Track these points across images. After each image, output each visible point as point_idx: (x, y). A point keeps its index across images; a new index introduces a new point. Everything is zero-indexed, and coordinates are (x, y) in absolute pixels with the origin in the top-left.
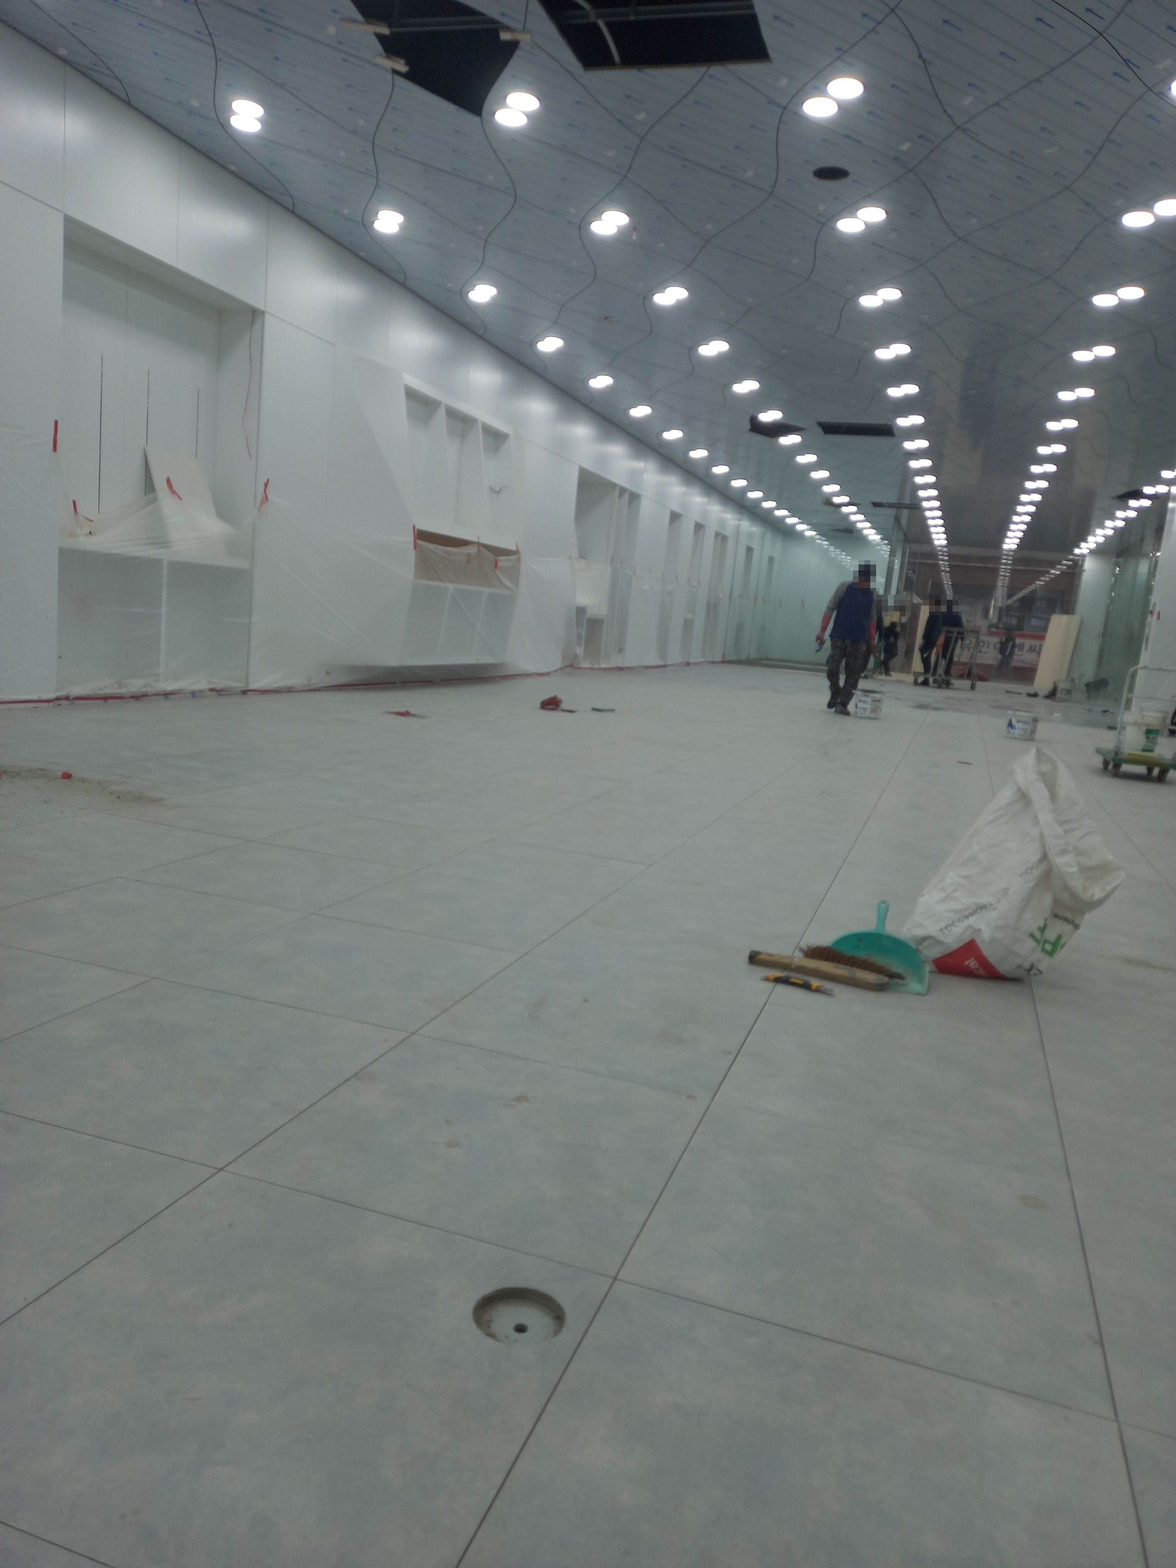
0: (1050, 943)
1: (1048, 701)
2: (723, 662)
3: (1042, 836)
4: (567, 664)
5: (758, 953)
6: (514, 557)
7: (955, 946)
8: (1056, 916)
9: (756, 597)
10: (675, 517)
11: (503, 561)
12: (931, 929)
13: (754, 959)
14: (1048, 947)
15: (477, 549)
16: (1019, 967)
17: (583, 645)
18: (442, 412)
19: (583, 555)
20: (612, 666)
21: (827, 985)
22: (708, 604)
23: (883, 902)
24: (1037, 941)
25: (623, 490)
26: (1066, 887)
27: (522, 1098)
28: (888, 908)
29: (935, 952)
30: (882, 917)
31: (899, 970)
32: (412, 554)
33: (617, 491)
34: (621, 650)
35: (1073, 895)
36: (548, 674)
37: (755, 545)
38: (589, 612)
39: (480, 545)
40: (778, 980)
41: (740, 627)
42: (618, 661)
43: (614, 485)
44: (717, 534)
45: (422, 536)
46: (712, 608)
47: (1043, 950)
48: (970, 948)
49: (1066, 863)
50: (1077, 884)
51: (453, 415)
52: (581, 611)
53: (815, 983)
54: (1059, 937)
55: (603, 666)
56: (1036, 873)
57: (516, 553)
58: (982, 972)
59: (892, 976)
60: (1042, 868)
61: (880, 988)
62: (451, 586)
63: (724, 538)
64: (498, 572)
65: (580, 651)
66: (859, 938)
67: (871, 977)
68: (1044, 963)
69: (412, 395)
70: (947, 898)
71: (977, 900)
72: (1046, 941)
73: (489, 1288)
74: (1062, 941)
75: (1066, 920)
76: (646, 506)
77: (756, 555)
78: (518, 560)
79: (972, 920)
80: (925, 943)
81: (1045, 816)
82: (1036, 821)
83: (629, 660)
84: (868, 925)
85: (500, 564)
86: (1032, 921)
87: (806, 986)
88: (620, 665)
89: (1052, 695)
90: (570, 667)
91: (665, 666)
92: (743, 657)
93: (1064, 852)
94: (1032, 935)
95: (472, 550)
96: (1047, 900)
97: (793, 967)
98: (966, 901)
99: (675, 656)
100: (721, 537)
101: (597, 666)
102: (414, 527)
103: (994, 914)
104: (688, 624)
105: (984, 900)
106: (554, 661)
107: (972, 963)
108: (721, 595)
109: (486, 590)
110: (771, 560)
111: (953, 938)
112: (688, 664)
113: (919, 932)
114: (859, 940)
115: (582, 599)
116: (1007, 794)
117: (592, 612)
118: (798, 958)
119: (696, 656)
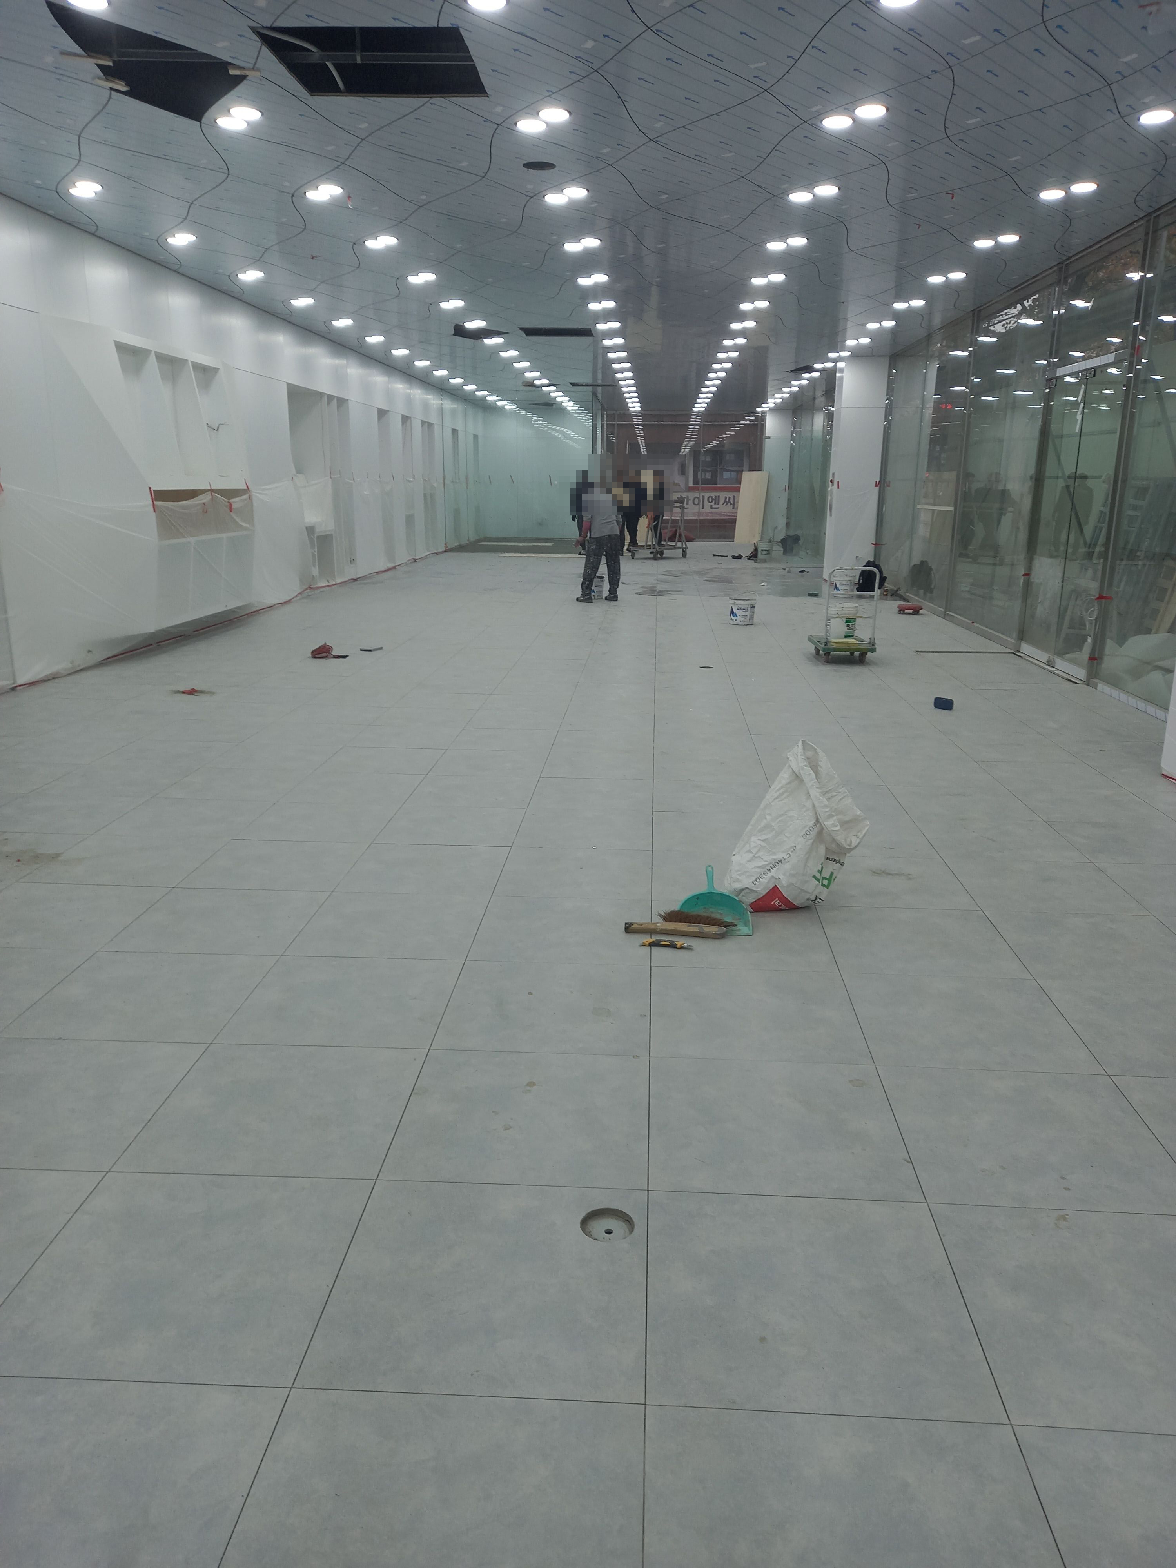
0: (826, 879)
1: (751, 563)
2: (446, 551)
3: (814, 806)
4: (305, 587)
5: (632, 924)
6: (246, 497)
7: (764, 893)
8: (828, 859)
9: (467, 478)
10: (382, 413)
11: (236, 502)
12: (746, 882)
13: (629, 929)
14: (825, 882)
15: (210, 497)
16: (808, 899)
17: (317, 567)
18: (153, 358)
19: (299, 471)
20: (347, 579)
21: (686, 942)
22: (425, 495)
23: (709, 866)
24: (818, 880)
25: (330, 398)
26: (834, 840)
27: (531, 1084)
28: (713, 869)
29: (751, 899)
30: (710, 880)
31: (728, 919)
32: (152, 518)
33: (325, 399)
34: (353, 561)
35: (839, 845)
36: (289, 601)
37: (460, 427)
38: (317, 530)
39: (212, 491)
40: (651, 945)
41: (457, 512)
42: (351, 572)
43: (321, 394)
44: (423, 422)
45: (159, 496)
46: (429, 499)
47: (823, 885)
48: (775, 891)
49: (832, 824)
50: (840, 838)
51: (165, 360)
52: (310, 530)
53: (679, 941)
54: (832, 874)
55: (338, 581)
56: (813, 834)
57: (247, 490)
58: (783, 907)
59: (727, 925)
60: (816, 830)
61: (721, 937)
62: (192, 540)
63: (430, 425)
64: (232, 514)
65: (315, 571)
66: (698, 898)
67: (714, 930)
68: (824, 893)
69: (121, 347)
70: (754, 858)
71: (775, 857)
72: (824, 878)
73: (583, 1215)
74: (834, 876)
75: (834, 860)
76: (355, 412)
77: (461, 435)
78: (250, 498)
79: (773, 873)
80: (742, 894)
81: (815, 793)
82: (809, 796)
83: (361, 570)
84: (704, 889)
85: (234, 506)
86: (814, 867)
87: (673, 946)
88: (354, 577)
89: (754, 556)
90: (309, 589)
91: (394, 568)
92: (464, 542)
93: (830, 816)
94: (814, 877)
95: (205, 498)
96: (822, 850)
97: (658, 930)
98: (768, 858)
99: (402, 556)
100: (428, 426)
101: (333, 583)
102: (150, 488)
103: (787, 866)
104: (410, 520)
105: (779, 856)
106: (294, 588)
107: (777, 902)
108: (435, 485)
109: (224, 535)
110: (476, 437)
111: (762, 888)
112: (415, 560)
113: (738, 886)
114: (698, 899)
115: (312, 518)
116: (785, 776)
117: (320, 530)
118: (661, 924)
119: (421, 553)
